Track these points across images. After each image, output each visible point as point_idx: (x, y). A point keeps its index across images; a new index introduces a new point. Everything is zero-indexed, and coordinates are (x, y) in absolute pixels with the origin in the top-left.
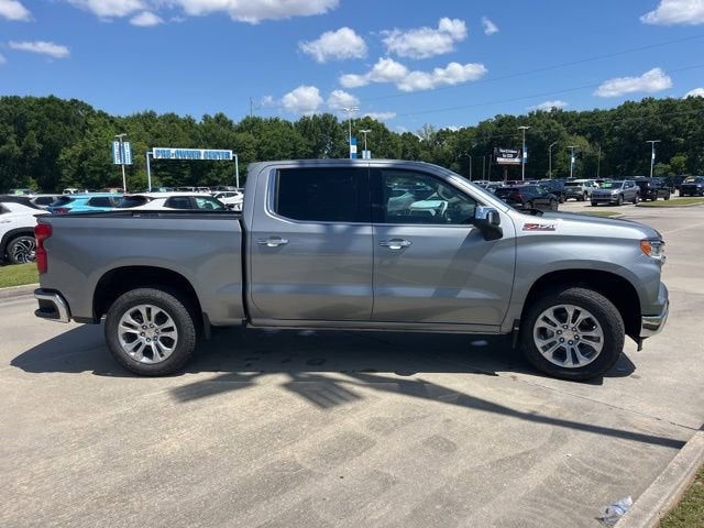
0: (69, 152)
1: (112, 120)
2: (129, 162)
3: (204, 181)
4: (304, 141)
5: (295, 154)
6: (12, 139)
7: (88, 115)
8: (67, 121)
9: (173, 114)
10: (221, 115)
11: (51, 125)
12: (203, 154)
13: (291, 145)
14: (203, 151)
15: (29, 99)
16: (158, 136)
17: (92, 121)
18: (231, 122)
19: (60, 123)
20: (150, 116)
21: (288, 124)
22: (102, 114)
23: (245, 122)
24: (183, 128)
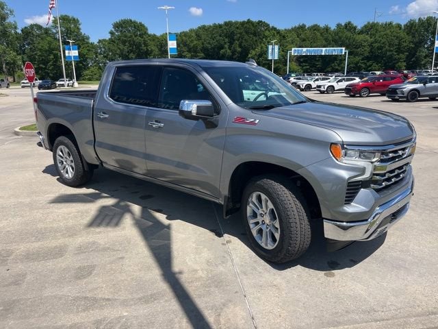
0: (254, 53)
1: (279, 32)
2: (276, 58)
3: (329, 69)
4: (409, 38)
5: (399, 48)
6: (226, 46)
7: (266, 30)
8: (255, 34)
9: (316, 25)
10: (349, 23)
11: (246, 37)
12: (324, 51)
13: (396, 42)
14: (324, 49)
15: (236, 23)
16: (304, 40)
17: (267, 33)
18: (355, 28)
19: (251, 36)
20: (302, 27)
21: (399, 26)
22: (274, 29)
23: (365, 26)
24: (321, 34)
